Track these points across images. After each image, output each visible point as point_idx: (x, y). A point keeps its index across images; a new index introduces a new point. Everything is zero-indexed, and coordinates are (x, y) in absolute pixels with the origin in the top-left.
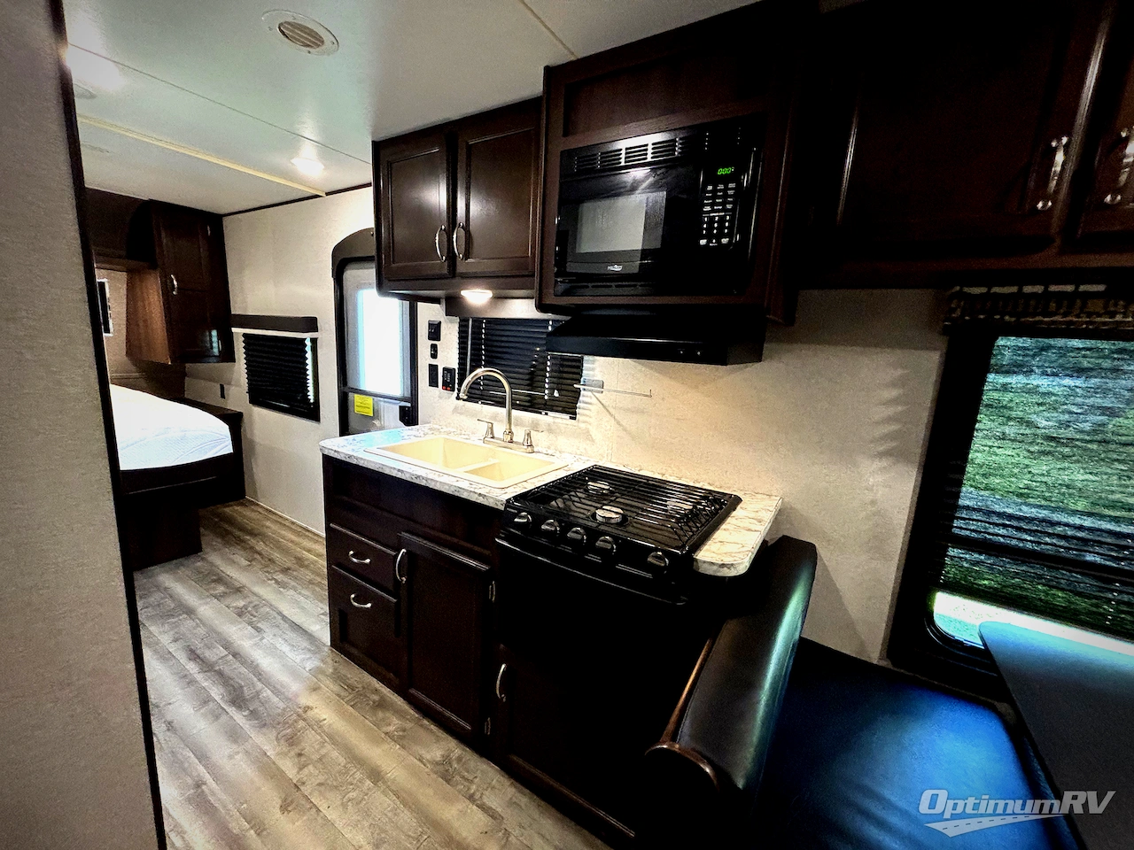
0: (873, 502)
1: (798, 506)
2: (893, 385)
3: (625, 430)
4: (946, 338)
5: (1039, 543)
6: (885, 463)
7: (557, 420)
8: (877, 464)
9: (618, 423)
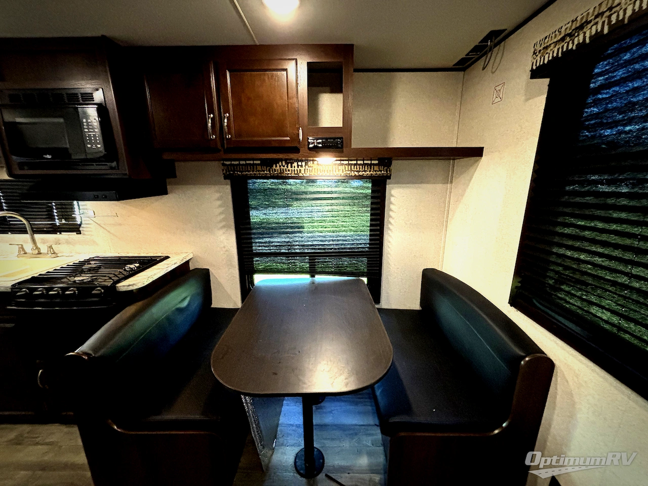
0: (224, 247)
1: (200, 255)
2: (218, 199)
3: (114, 235)
4: (229, 181)
5: (271, 250)
6: (224, 230)
7: (70, 236)
8: (221, 232)
9: (109, 232)
